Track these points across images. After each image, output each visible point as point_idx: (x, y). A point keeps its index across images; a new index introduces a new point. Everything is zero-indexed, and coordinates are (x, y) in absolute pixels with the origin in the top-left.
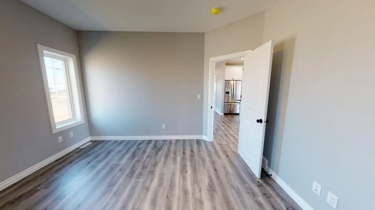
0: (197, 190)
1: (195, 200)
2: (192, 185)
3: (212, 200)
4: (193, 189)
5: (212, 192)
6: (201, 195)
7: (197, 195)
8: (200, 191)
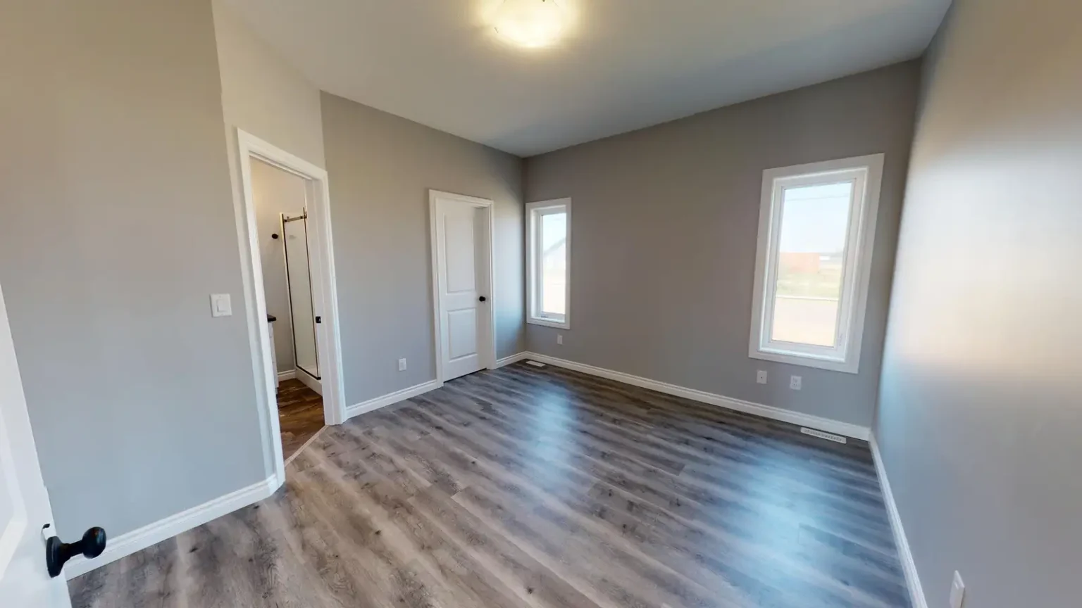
0: (452, 563)
1: (441, 542)
2: (474, 564)
3: (399, 572)
4: (462, 559)
5: (410, 589)
6: (435, 559)
7: (443, 555)
8: (442, 568)
